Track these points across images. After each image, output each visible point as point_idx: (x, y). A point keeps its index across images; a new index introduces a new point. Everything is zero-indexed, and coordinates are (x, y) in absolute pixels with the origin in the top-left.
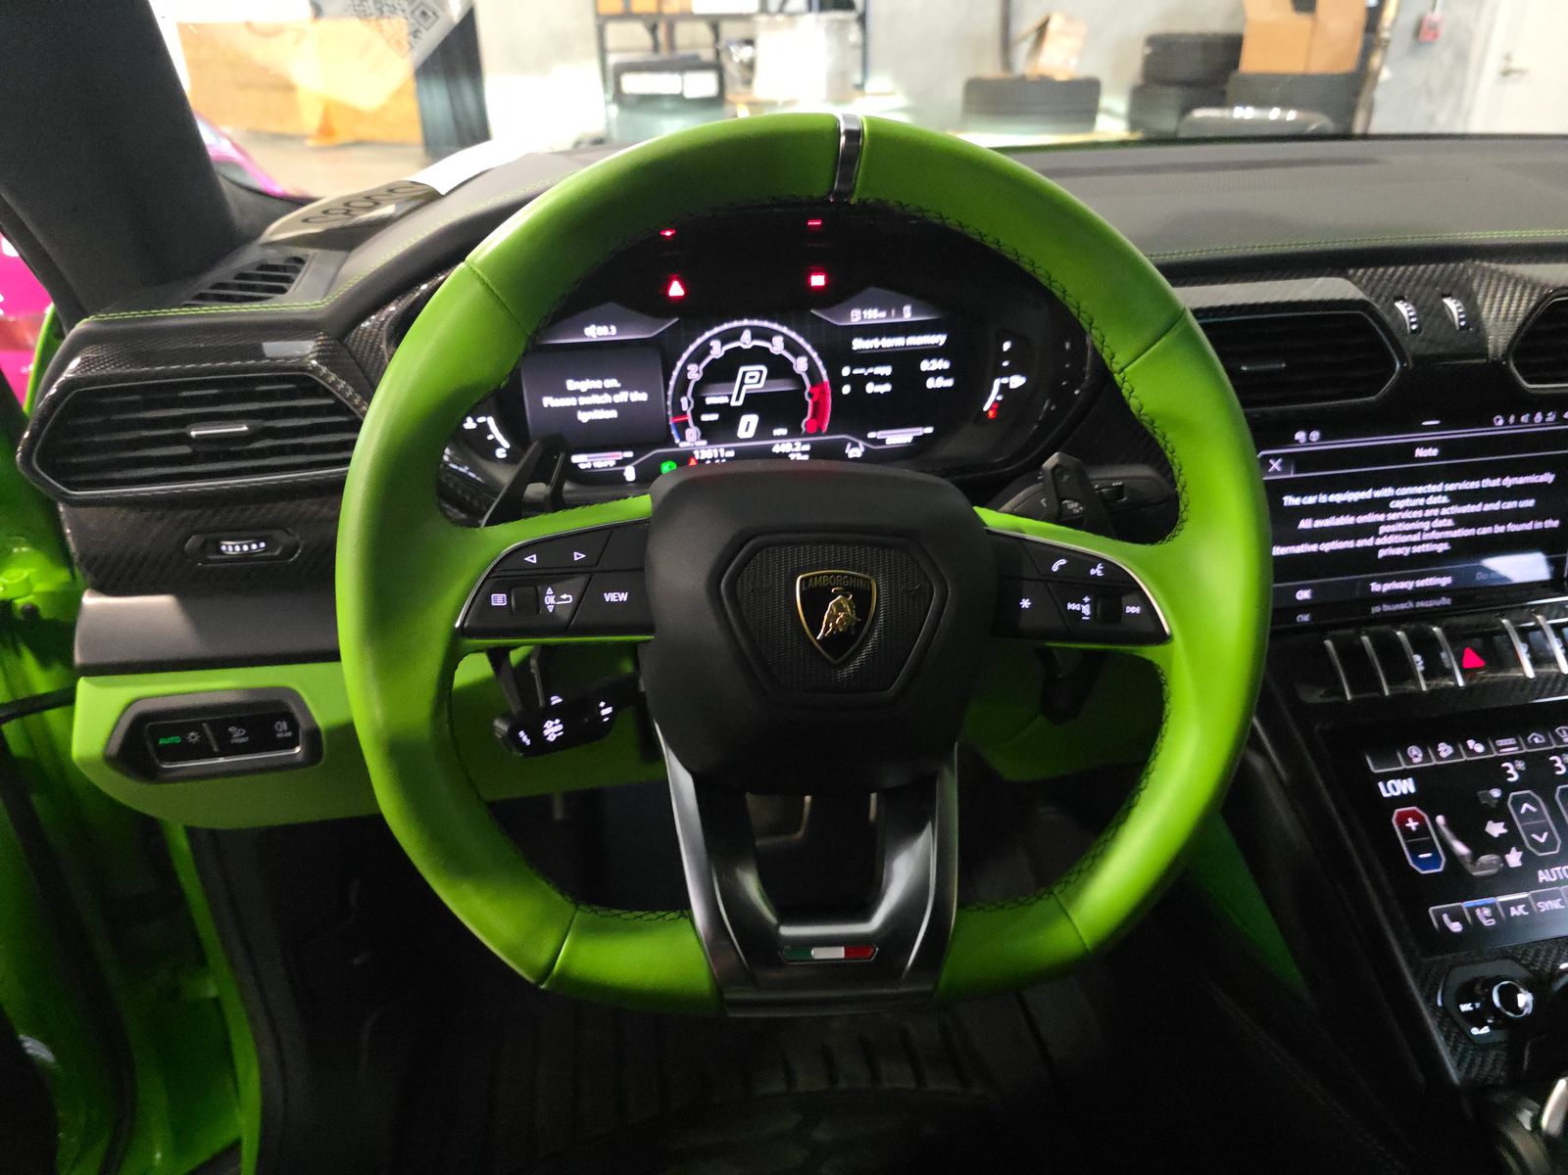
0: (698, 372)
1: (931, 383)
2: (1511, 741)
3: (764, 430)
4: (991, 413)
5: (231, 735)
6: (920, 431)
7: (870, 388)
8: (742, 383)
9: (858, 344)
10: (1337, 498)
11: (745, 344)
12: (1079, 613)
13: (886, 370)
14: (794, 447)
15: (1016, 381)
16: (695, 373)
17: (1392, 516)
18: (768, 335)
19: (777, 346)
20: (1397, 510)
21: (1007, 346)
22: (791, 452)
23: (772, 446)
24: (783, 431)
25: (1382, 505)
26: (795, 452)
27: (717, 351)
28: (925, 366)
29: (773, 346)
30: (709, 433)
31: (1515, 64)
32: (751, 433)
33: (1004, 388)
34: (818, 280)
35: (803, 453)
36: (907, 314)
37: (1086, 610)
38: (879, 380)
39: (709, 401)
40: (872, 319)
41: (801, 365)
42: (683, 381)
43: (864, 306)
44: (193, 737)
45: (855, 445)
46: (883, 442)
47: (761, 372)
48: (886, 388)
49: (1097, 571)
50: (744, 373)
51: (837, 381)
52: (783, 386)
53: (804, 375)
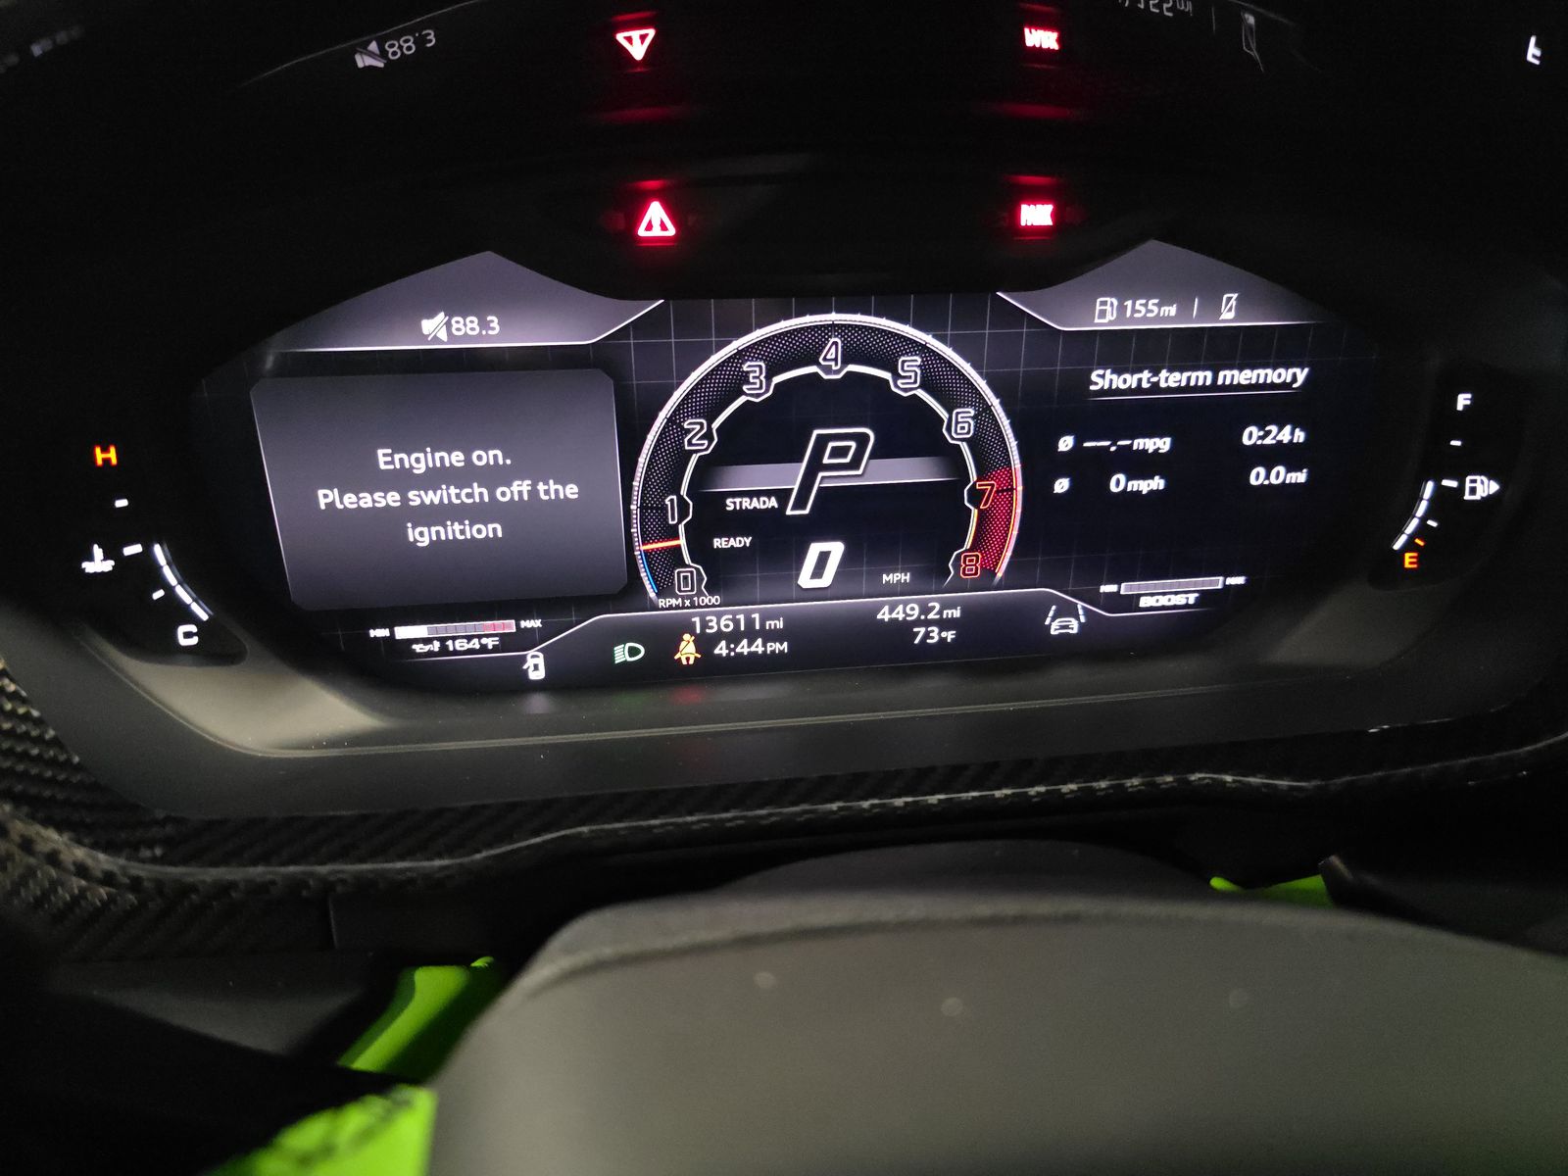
0: (708, 436)
1: (1257, 477)
3: (857, 573)
4: (1409, 560)
6: (1217, 582)
7: (1118, 483)
8: (815, 466)
9: (1103, 379)
11: (828, 370)
13: (1161, 444)
14: (925, 611)
15: (1483, 487)
16: (699, 441)
18: (886, 350)
19: (906, 378)
21: (1463, 400)
22: (918, 623)
23: (879, 608)
24: (902, 577)
26: (928, 623)
27: (758, 386)
28: (1251, 436)
29: (896, 376)
30: (722, 575)
32: (827, 580)
33: (1446, 501)
34: (1036, 215)
35: (944, 624)
36: (1228, 315)
38: (1143, 464)
39: (732, 504)
40: (1144, 320)
41: (960, 426)
42: (673, 455)
43: (1127, 290)
45: (1067, 610)
46: (1131, 602)
47: (862, 440)
48: (1155, 483)
50: (821, 441)
51: (1041, 464)
52: (909, 471)
53: (965, 447)
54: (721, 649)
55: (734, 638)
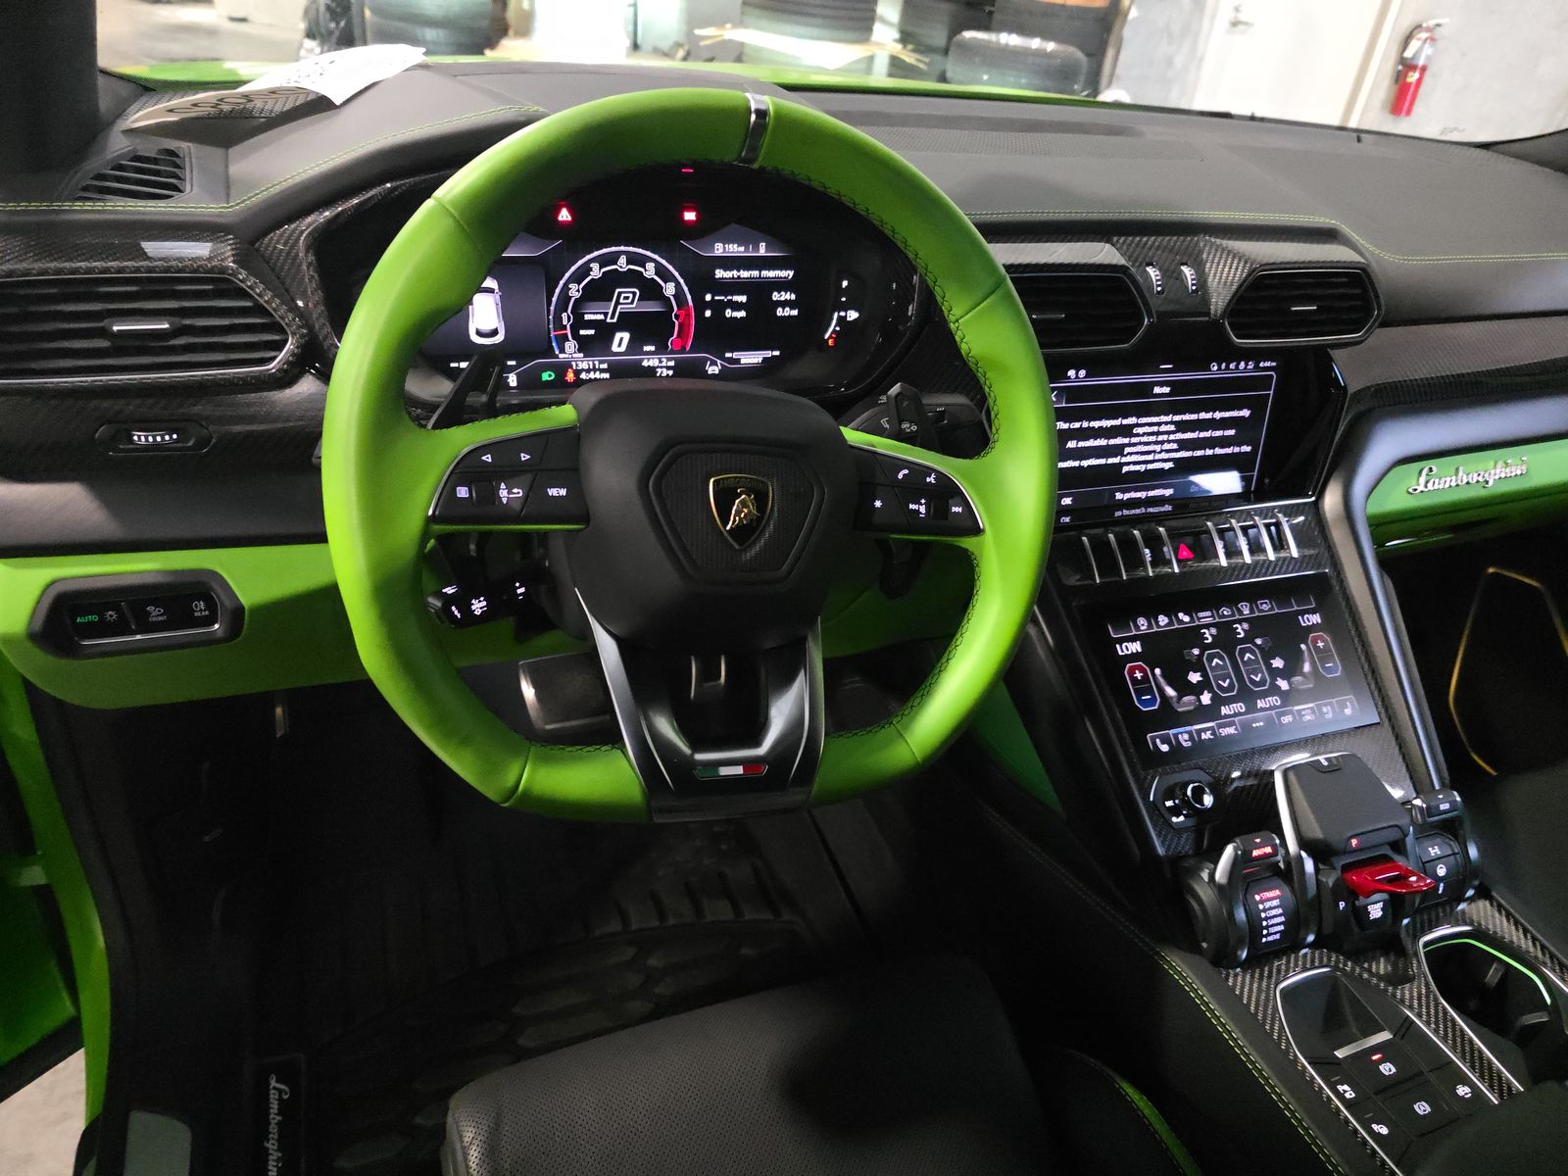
0: (578, 291)
1: (780, 312)
2: (1208, 613)
3: (635, 346)
4: (830, 342)
5: (148, 614)
6: (769, 354)
7: (729, 313)
8: (618, 303)
9: (720, 274)
10: (1096, 424)
11: (621, 267)
12: (918, 512)
13: (743, 299)
14: (661, 362)
15: (853, 315)
16: (575, 292)
17: (1135, 440)
18: (642, 261)
19: (650, 271)
20: (1138, 435)
21: (845, 284)
22: (658, 367)
23: (643, 360)
24: (652, 348)
25: (1127, 431)
26: (662, 367)
27: (596, 272)
28: (776, 296)
29: (646, 270)
30: (585, 346)
31: (1242, 17)
32: (623, 348)
33: (842, 320)
34: (690, 216)
35: (668, 368)
36: (762, 251)
37: (923, 509)
38: (737, 306)
39: (587, 317)
40: (733, 252)
41: (669, 289)
42: (565, 298)
43: (725, 241)
44: (111, 616)
45: (714, 363)
46: (738, 361)
47: (634, 294)
48: (742, 314)
49: (931, 479)
50: (620, 294)
51: (701, 305)
52: (652, 307)
53: (672, 298)
54: (583, 376)
55: (588, 371)
